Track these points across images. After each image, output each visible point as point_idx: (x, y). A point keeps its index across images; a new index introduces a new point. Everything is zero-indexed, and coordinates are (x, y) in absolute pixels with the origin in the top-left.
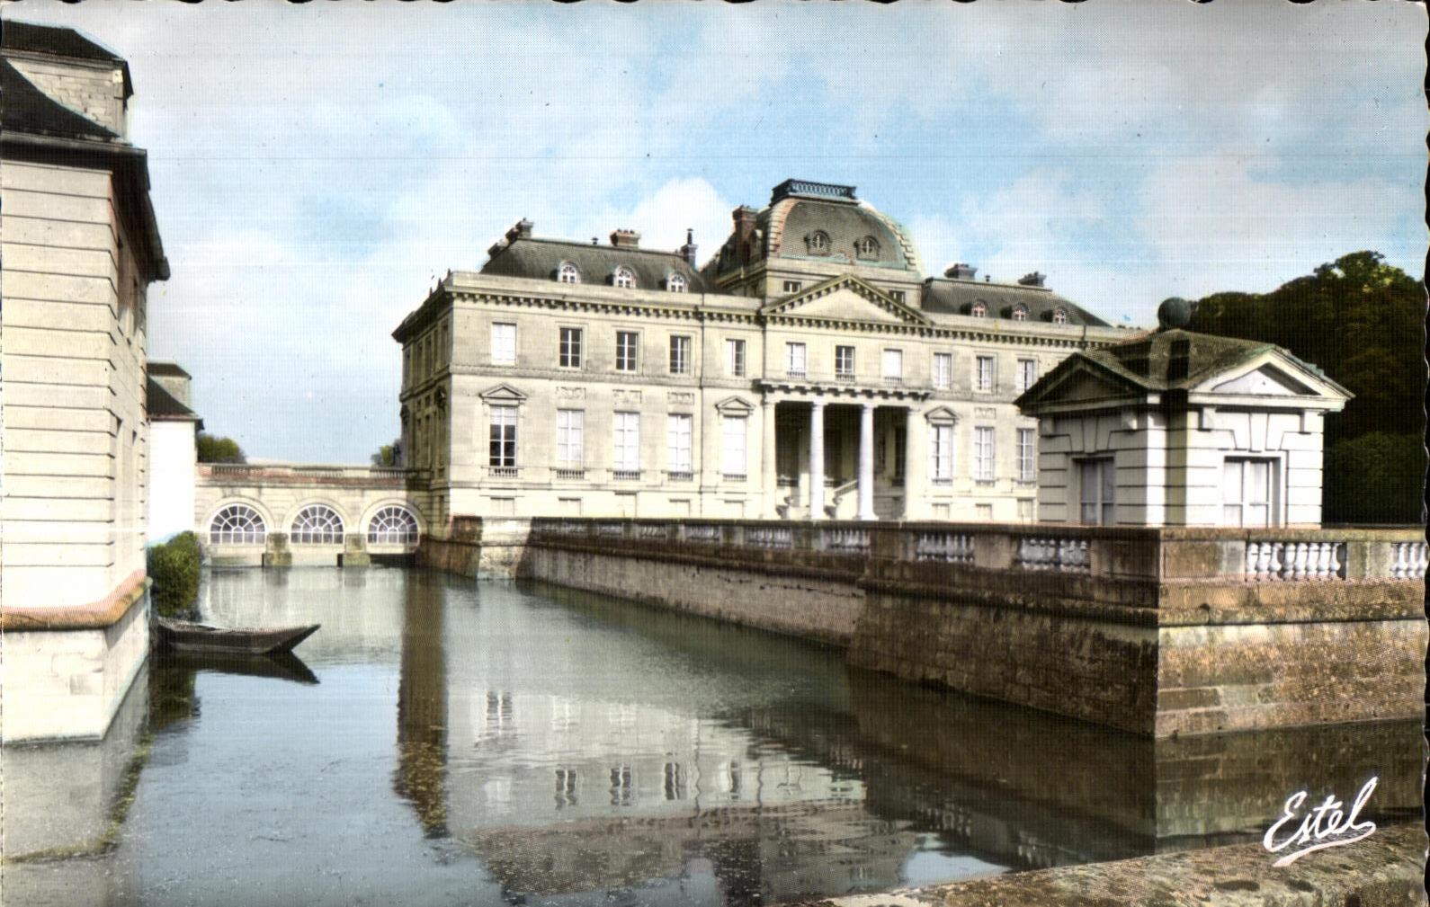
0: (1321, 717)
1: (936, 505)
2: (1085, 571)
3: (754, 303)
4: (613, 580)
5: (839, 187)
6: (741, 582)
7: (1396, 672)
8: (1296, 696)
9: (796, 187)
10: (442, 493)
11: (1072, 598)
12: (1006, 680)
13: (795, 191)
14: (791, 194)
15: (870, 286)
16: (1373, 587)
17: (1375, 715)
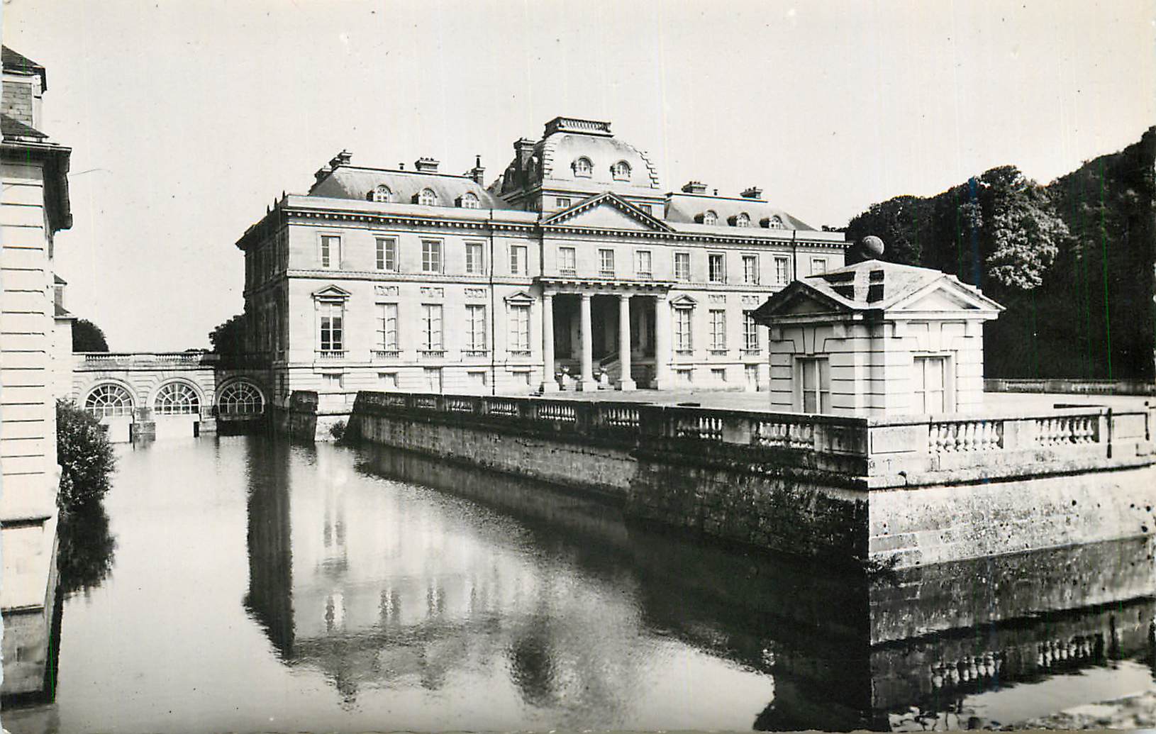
0: (988, 551)
1: (680, 371)
2: (811, 447)
3: (533, 217)
4: (428, 442)
5: (597, 123)
6: (536, 446)
7: (1042, 514)
8: (969, 536)
9: (563, 123)
10: (283, 371)
11: (801, 467)
12: (751, 527)
13: (563, 127)
14: (560, 129)
15: (624, 201)
16: (1024, 452)
17: (1027, 546)
